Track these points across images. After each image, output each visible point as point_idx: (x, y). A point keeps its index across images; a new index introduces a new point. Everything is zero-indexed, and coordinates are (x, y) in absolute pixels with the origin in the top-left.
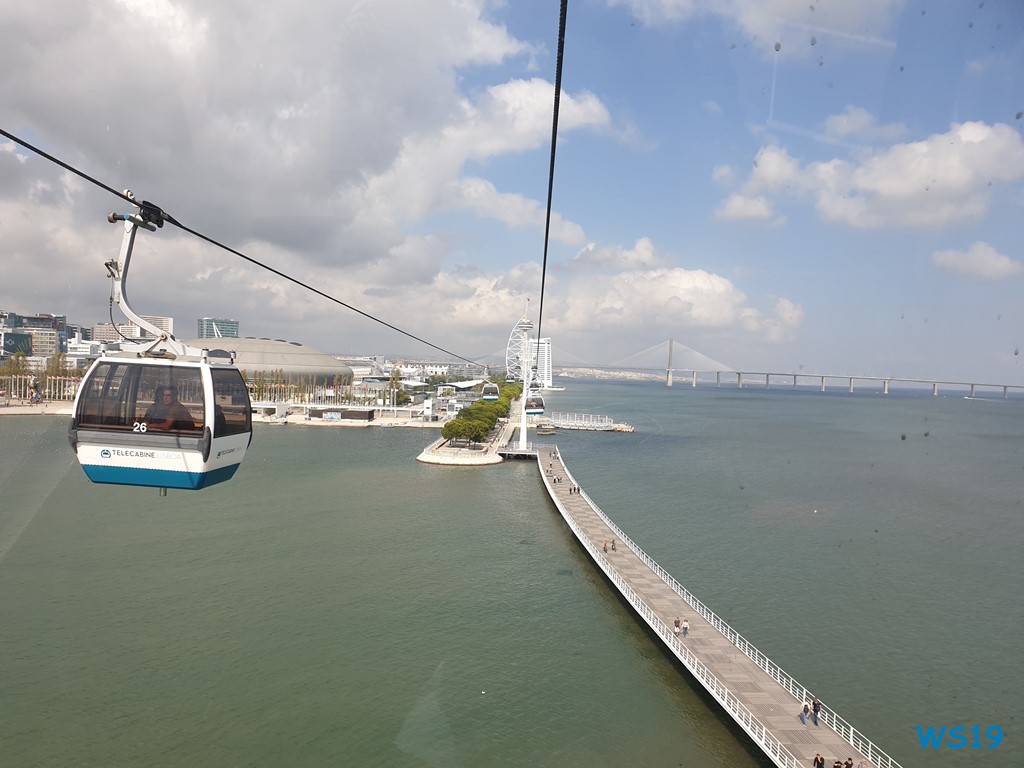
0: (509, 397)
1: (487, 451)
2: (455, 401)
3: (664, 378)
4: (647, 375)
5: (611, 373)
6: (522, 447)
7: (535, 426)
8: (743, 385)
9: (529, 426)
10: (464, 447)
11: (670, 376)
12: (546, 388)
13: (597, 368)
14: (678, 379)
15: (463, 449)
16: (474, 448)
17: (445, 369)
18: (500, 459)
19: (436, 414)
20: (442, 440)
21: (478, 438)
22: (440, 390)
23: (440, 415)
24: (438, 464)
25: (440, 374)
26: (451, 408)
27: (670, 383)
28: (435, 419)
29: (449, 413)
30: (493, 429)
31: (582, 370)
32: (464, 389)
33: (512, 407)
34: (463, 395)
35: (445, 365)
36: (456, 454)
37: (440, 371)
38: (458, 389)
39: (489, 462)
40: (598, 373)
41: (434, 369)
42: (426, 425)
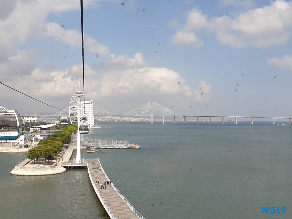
0: (71, 132)
1: (56, 165)
2: (39, 136)
3: (149, 120)
4: (141, 119)
5: (123, 118)
6: (78, 161)
7: (86, 148)
8: (186, 122)
9: (82, 148)
10: (41, 163)
11: (152, 119)
12: (91, 127)
13: (116, 116)
14: (155, 120)
15: (41, 165)
16: (48, 164)
17: (35, 119)
18: (64, 169)
19: (27, 144)
20: (28, 160)
21: (50, 158)
22: (32, 130)
23: (29, 144)
24: (24, 176)
25: (32, 121)
26: (36, 139)
27: (152, 123)
28: (26, 146)
29: (34, 143)
30: (61, 151)
31: (108, 117)
32: (45, 129)
33: (72, 137)
34: (44, 132)
35: (36, 117)
36: (35, 169)
37: (32, 120)
38: (42, 129)
39: (58, 172)
40: (117, 118)
41: (29, 119)
42: (21, 150)
